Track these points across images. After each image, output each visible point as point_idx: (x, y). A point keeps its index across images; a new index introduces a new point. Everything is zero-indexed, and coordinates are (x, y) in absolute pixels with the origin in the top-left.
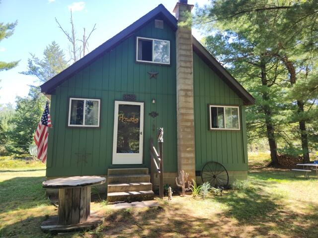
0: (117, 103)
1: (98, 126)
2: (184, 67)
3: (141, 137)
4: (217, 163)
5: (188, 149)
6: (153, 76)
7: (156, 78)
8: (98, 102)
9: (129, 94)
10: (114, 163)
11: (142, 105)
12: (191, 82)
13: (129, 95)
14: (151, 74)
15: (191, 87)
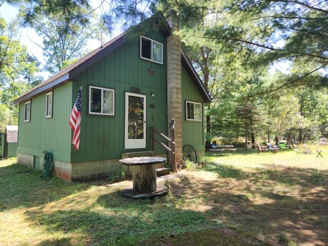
0: (127, 94)
1: (113, 114)
2: (176, 69)
3: (145, 125)
4: (190, 146)
5: (179, 135)
6: (152, 73)
7: (154, 75)
8: (112, 92)
9: (135, 86)
10: (126, 148)
11: (145, 97)
12: (180, 82)
13: (136, 88)
14: (150, 71)
15: (180, 86)
